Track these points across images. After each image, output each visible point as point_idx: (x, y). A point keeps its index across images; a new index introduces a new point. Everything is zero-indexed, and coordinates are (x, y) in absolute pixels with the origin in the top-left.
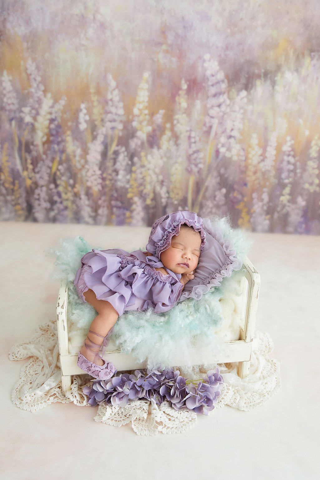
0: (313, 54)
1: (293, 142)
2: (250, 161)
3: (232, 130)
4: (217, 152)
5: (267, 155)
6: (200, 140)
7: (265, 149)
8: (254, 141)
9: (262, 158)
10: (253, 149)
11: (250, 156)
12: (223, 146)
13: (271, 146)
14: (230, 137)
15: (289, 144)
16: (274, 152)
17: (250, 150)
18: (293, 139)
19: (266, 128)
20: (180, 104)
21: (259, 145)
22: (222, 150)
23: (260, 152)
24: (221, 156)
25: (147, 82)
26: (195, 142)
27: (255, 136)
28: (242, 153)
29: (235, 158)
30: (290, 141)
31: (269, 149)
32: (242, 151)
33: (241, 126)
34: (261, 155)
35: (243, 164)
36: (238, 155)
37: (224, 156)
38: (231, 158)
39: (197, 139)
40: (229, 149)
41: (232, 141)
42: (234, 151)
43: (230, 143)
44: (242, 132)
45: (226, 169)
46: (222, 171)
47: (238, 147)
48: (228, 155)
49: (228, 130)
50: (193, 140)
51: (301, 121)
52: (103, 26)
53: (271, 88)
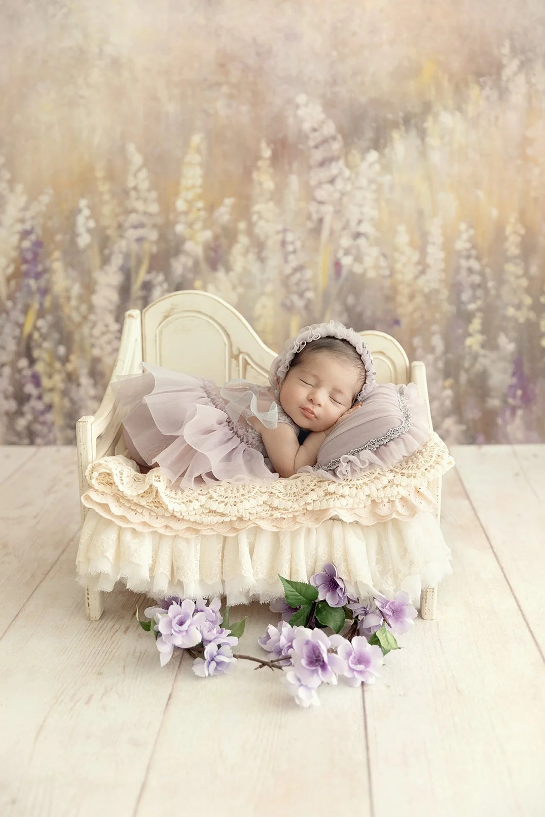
0: (481, 80)
1: (472, 232)
2: (399, 277)
3: (360, 222)
4: (338, 265)
5: (430, 260)
6: (303, 246)
7: (423, 253)
8: (403, 239)
9: (420, 268)
10: (402, 253)
11: (398, 266)
12: (347, 252)
13: (434, 244)
14: (357, 235)
15: (465, 236)
16: (442, 255)
17: (396, 255)
18: (471, 226)
19: (421, 213)
20: (260, 184)
21: (412, 244)
22: (346, 261)
23: (416, 257)
24: (344, 272)
25: (198, 151)
26: (294, 252)
27: (402, 228)
28: (383, 263)
29: (371, 274)
30: (467, 231)
31: (431, 249)
32: (382, 259)
33: (374, 213)
34: (418, 263)
35: (387, 283)
36: (377, 267)
37: (351, 273)
38: (363, 275)
39: (298, 244)
40: (358, 259)
41: (362, 241)
42: (369, 261)
43: (358, 247)
44: (377, 225)
45: (357, 294)
46: (351, 300)
47: (374, 252)
48: (358, 269)
49: (353, 224)
50: (290, 248)
51: (481, 194)
52: (115, 64)
53: (418, 142)
